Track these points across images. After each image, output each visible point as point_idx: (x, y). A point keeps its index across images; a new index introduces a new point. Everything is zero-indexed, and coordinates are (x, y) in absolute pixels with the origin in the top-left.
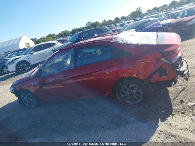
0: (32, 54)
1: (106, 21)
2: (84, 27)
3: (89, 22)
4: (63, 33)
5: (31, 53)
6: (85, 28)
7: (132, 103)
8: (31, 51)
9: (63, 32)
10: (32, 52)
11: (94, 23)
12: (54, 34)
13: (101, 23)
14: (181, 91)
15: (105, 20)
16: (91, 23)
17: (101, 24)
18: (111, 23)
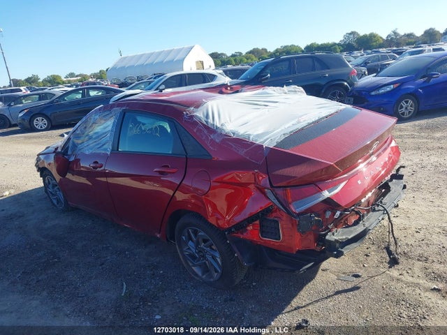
0: (161, 91)
1: (398, 35)
2: (337, 42)
3: (353, 33)
4: (285, 49)
5: (161, 88)
6: (339, 45)
7: (203, 275)
8: (160, 85)
9: (286, 47)
10: (163, 87)
11: (365, 36)
12: (265, 50)
13: (385, 38)
14: (338, 293)
15: (395, 33)
16: (358, 35)
17: (382, 42)
18: (410, 40)
